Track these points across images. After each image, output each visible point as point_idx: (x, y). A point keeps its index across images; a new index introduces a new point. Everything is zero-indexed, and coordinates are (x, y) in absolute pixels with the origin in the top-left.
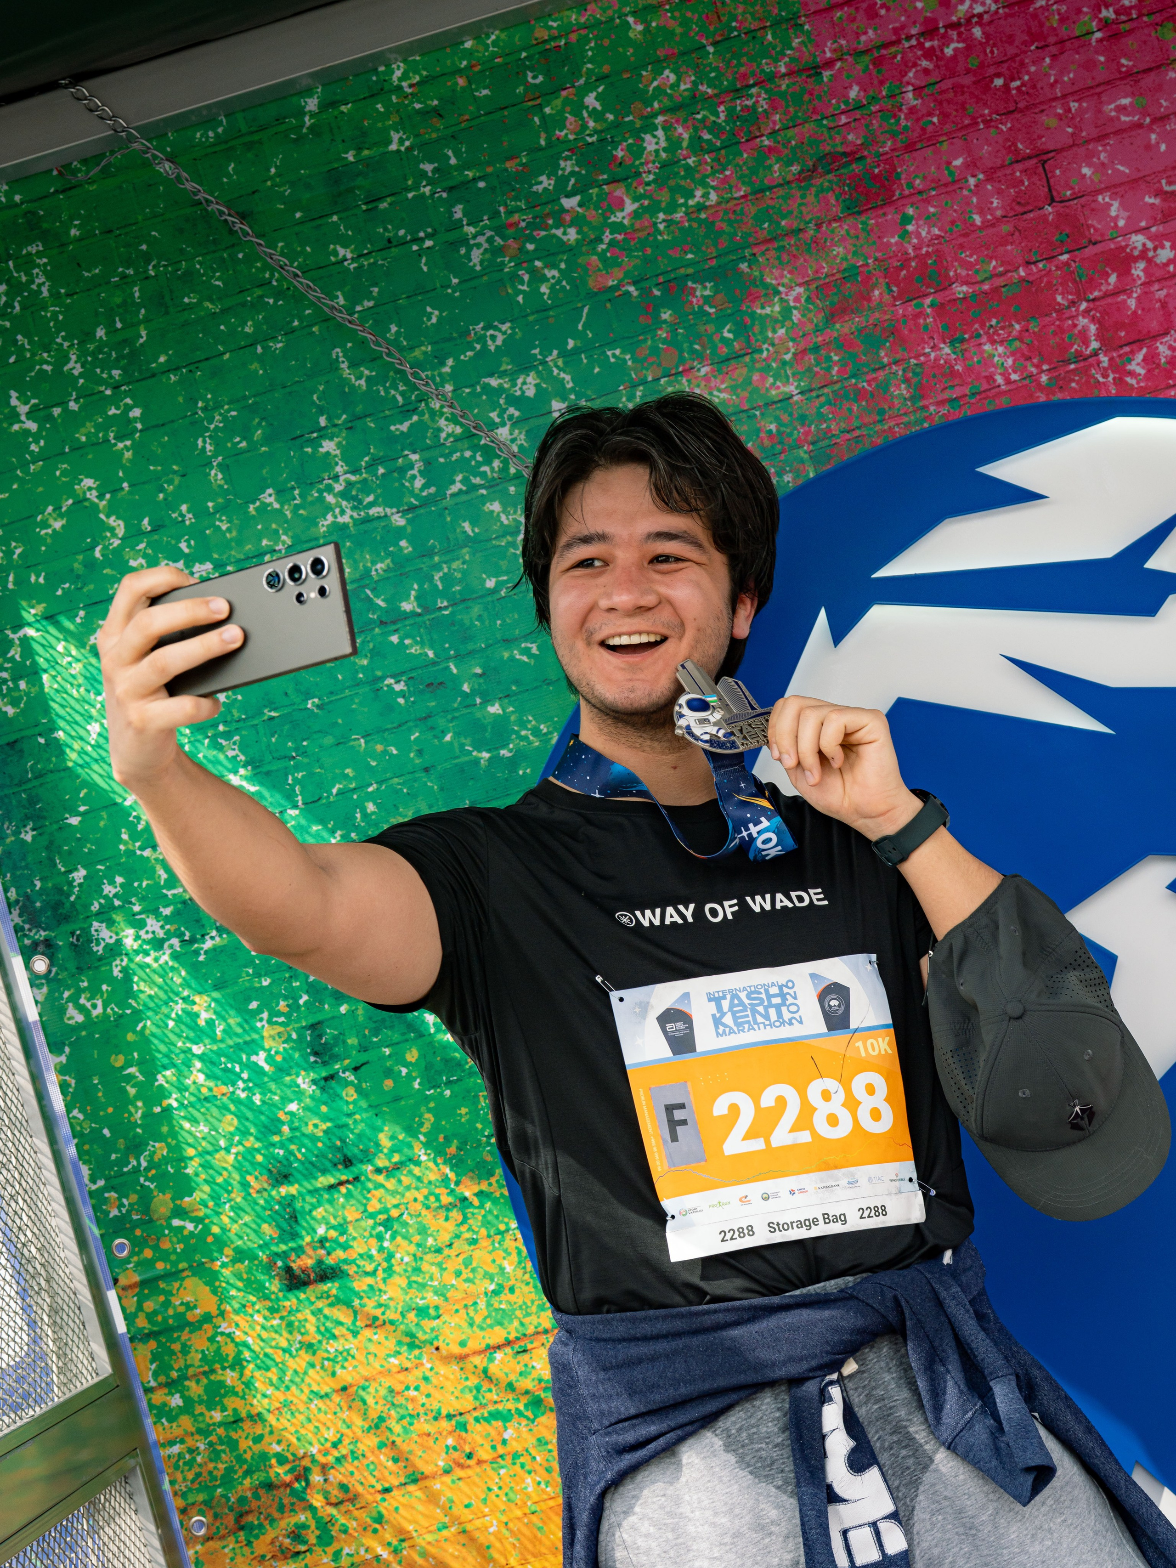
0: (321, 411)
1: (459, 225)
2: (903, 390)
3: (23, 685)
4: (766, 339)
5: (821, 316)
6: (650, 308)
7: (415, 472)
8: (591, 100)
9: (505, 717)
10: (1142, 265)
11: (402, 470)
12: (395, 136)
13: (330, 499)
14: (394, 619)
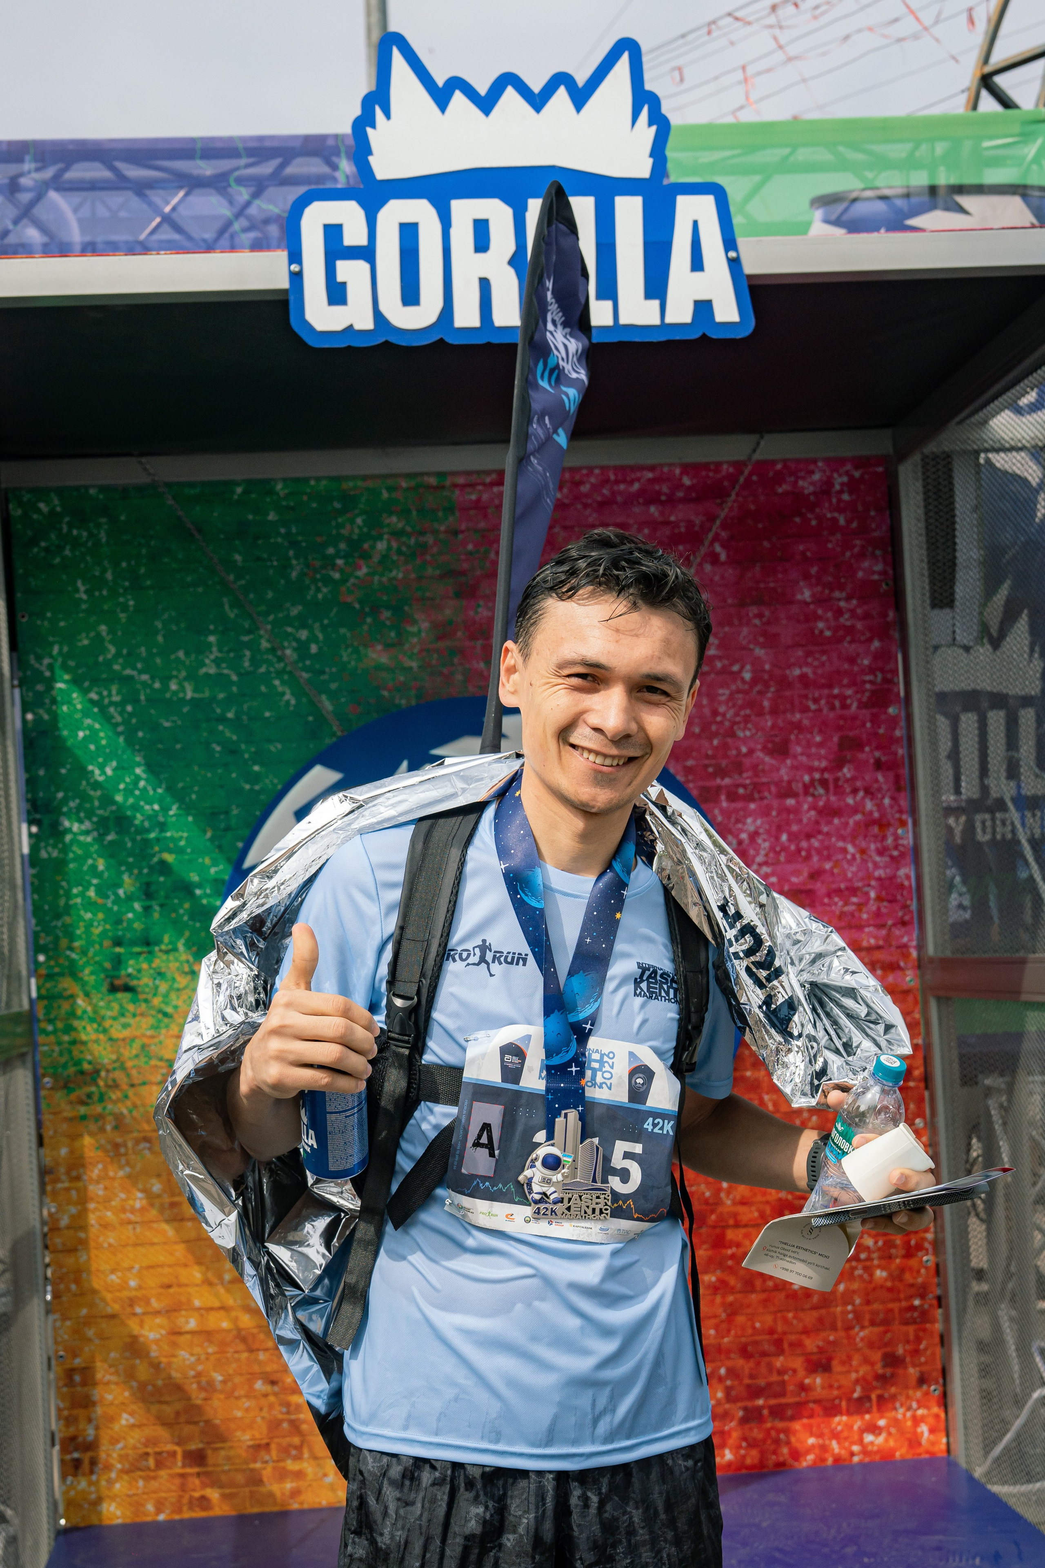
0: (212, 623)
1: (290, 559)
3: (54, 707)
4: (409, 641)
5: (434, 637)
6: (363, 615)
7: (246, 659)
9: (260, 773)
11: (241, 657)
12: (272, 514)
14: (222, 719)
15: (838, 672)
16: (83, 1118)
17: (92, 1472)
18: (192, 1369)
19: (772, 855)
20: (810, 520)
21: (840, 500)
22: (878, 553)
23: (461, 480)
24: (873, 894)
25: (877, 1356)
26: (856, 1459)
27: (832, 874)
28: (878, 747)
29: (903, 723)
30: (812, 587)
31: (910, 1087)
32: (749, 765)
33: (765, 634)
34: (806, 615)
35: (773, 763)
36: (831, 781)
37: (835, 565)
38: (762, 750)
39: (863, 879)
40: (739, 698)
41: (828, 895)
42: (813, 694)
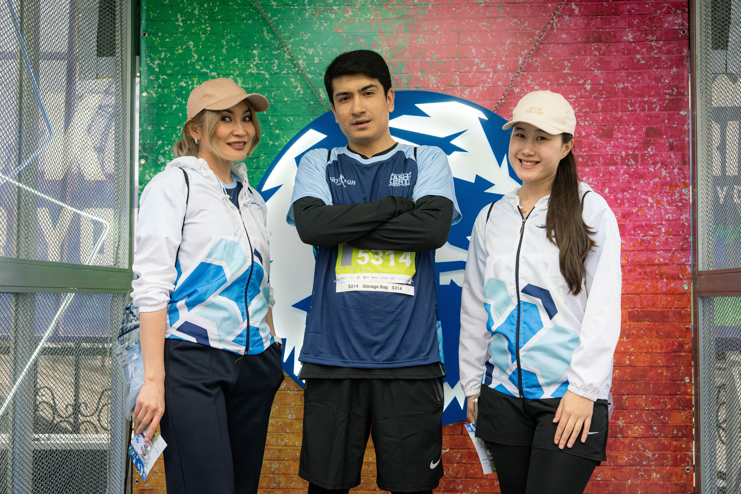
0: (256, 42)
1: (305, 5)
2: (406, 81)
3: (160, 90)
5: (390, 56)
6: (347, 41)
7: (275, 65)
9: (280, 134)
10: (476, 67)
11: (272, 64)
13: (252, 65)
15: (648, 87)
22: (678, 11)
24: (663, 230)
27: (638, 215)
28: (671, 136)
29: (690, 121)
30: (633, 32)
31: (682, 356)
32: (586, 143)
33: (601, 61)
34: (629, 50)
35: (602, 143)
36: (639, 156)
37: (650, 19)
38: (595, 134)
39: (657, 220)
40: (582, 101)
41: (634, 229)
42: (631, 100)
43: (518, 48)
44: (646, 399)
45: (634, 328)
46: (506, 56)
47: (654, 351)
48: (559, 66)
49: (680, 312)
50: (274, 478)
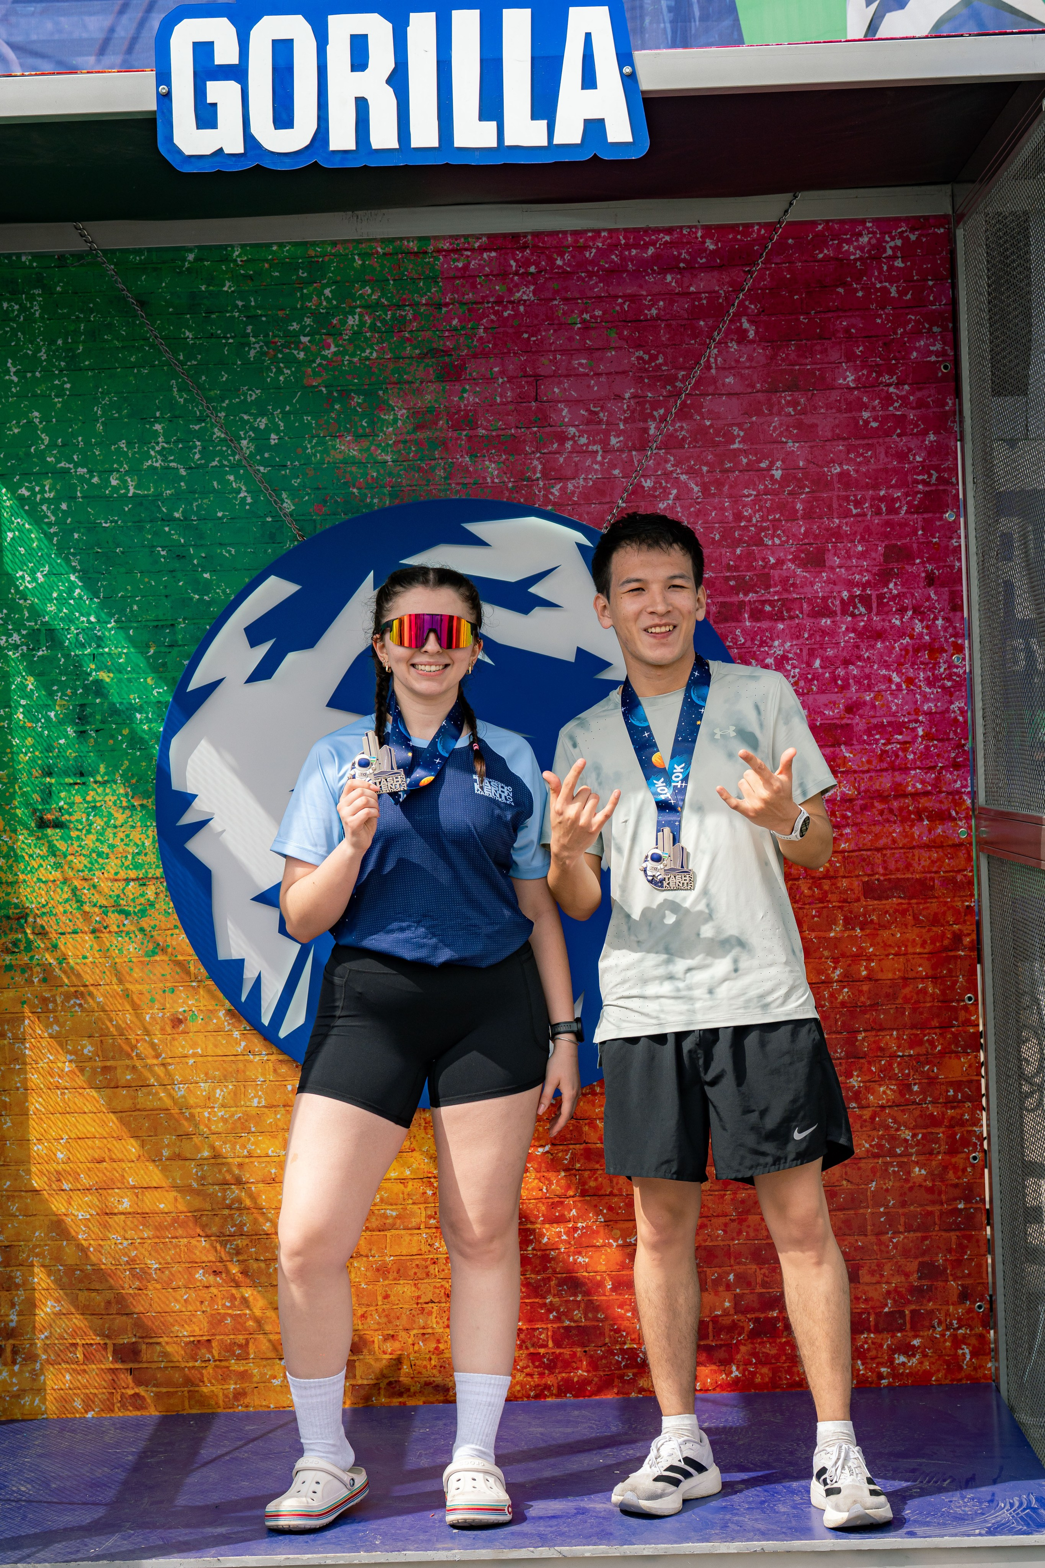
0: (158, 409)
1: (248, 336)
2: (442, 473)
4: (382, 431)
5: (412, 426)
6: (330, 401)
7: (197, 450)
8: (327, 292)
9: (211, 581)
10: (571, 443)
11: (191, 448)
12: (228, 284)
13: (152, 453)
14: (168, 519)
15: (886, 471)
16: (9, 968)
17: (14, 1362)
18: (125, 1254)
19: (802, 683)
20: (856, 290)
21: (891, 268)
22: (935, 329)
23: (447, 246)
24: (920, 732)
25: (912, 1266)
26: (884, 1382)
27: (874, 707)
28: (929, 560)
29: (962, 532)
30: (856, 369)
31: (960, 957)
32: (776, 578)
33: (799, 425)
34: (849, 404)
35: (805, 577)
36: (874, 598)
37: (885, 344)
38: (793, 561)
39: (909, 714)
40: (766, 500)
41: (868, 731)
42: (855, 496)
43: (647, 406)
44: (898, 1038)
45: (874, 910)
46: (626, 421)
47: (910, 950)
48: (724, 436)
49: (954, 878)
50: (231, 1216)
